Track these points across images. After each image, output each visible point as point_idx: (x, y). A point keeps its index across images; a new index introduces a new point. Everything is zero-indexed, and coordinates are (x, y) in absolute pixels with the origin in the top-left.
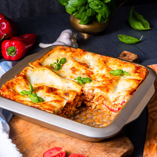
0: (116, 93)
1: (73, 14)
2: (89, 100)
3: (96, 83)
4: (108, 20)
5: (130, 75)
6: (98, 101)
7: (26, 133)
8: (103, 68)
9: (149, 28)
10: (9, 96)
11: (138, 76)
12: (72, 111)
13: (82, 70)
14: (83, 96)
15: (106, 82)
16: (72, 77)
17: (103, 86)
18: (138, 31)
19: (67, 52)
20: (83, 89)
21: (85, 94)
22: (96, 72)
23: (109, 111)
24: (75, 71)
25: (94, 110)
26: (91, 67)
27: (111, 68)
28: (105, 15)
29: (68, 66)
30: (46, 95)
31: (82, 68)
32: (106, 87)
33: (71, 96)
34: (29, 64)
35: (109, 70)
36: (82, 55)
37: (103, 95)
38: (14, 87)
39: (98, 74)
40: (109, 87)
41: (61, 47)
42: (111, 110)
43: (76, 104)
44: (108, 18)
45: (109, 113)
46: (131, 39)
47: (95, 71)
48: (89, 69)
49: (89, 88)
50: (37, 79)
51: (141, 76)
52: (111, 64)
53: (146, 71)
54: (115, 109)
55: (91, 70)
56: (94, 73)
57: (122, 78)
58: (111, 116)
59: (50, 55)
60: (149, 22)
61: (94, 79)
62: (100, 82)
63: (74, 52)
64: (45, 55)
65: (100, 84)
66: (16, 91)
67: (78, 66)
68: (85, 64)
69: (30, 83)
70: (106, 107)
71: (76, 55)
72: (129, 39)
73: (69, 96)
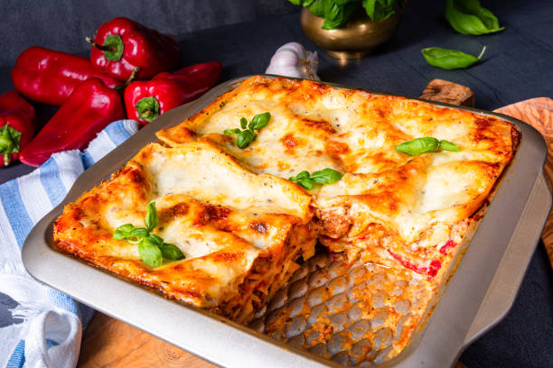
0: (423, 214)
1: (302, 3)
2: (335, 237)
3: (355, 182)
5: (461, 149)
6: (363, 238)
7: (133, 360)
8: (376, 131)
10: (76, 243)
11: (489, 149)
12: (282, 276)
13: (316, 141)
14: (316, 226)
15: (387, 178)
16: (284, 167)
17: (378, 192)
19: (274, 92)
20: (313, 205)
21: (323, 217)
22: (357, 144)
23: (403, 267)
24: (292, 146)
25: (355, 266)
26: (343, 131)
27: (403, 129)
29: (275, 131)
30: (191, 236)
31: (315, 137)
32: (388, 194)
33: (273, 231)
34: (157, 134)
35: (395, 135)
36: (317, 97)
37: (378, 222)
38: (101, 212)
39: (363, 149)
40: (397, 195)
41: (257, 80)
42: (407, 266)
43: (295, 251)
45: (402, 274)
47: (353, 141)
48: (335, 138)
49: (332, 201)
50: (179, 180)
51: (498, 149)
52: (401, 117)
53: (512, 132)
54: (421, 264)
55: (341, 141)
56: (351, 147)
57: (438, 160)
58: (407, 284)
59: (228, 105)
61: (351, 166)
62: (367, 176)
63: (292, 90)
64: (209, 105)
65: (369, 185)
66: (103, 224)
67: (302, 130)
68: (323, 122)
69: (157, 194)
70: (391, 257)
71: (299, 99)
72: (452, 56)
73: (267, 234)
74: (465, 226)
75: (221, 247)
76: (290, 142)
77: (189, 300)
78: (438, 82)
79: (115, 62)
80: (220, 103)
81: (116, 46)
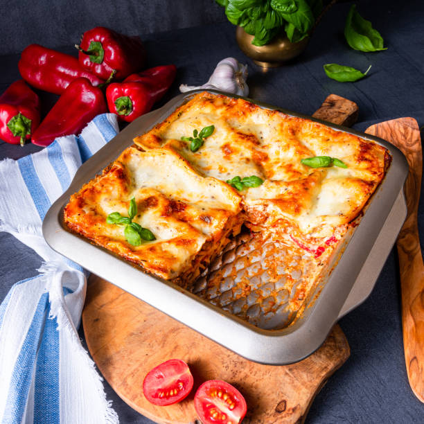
0: (317, 217)
1: (239, 23)
2: (255, 223)
3: (272, 187)
4: (307, 35)
5: (347, 166)
6: (274, 226)
7: (121, 302)
8: (288, 146)
9: (381, 48)
10: (81, 225)
11: (367, 169)
13: (246, 151)
14: (243, 216)
15: (294, 187)
16: (223, 170)
17: (288, 197)
18: (362, 53)
19: (217, 107)
20: (243, 203)
21: (248, 210)
22: (274, 154)
23: (299, 247)
24: (229, 153)
25: (267, 242)
26: (265, 143)
27: (307, 145)
28: (303, 26)
29: (217, 140)
31: (245, 147)
32: (294, 200)
33: (215, 222)
35: (302, 150)
36: (248, 114)
37: (286, 218)
38: (97, 201)
39: (278, 159)
40: (301, 202)
41: (205, 95)
42: (302, 247)
43: (229, 231)
44: (308, 32)
45: (297, 251)
46: (348, 72)
47: (272, 152)
48: (259, 149)
49: (256, 202)
50: (150, 176)
51: (374, 169)
52: (307, 136)
53: (385, 156)
54: (312, 248)
55: (264, 151)
56: (270, 156)
57: (331, 174)
58: (300, 258)
59: (184, 114)
60: (382, 36)
61: (270, 172)
62: (280, 183)
63: (230, 106)
64: (170, 116)
65: (282, 190)
66: (98, 210)
67: (236, 141)
68: (252, 136)
69: (135, 186)
70: (291, 240)
71: (235, 114)
72: (345, 72)
73: (211, 224)
74: (345, 229)
75: (181, 234)
76: (227, 150)
77: (160, 274)
78: (334, 97)
79: (98, 64)
80: (178, 113)
81: (98, 51)
